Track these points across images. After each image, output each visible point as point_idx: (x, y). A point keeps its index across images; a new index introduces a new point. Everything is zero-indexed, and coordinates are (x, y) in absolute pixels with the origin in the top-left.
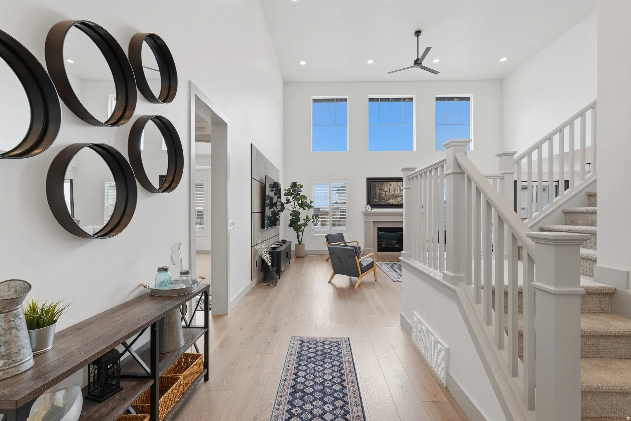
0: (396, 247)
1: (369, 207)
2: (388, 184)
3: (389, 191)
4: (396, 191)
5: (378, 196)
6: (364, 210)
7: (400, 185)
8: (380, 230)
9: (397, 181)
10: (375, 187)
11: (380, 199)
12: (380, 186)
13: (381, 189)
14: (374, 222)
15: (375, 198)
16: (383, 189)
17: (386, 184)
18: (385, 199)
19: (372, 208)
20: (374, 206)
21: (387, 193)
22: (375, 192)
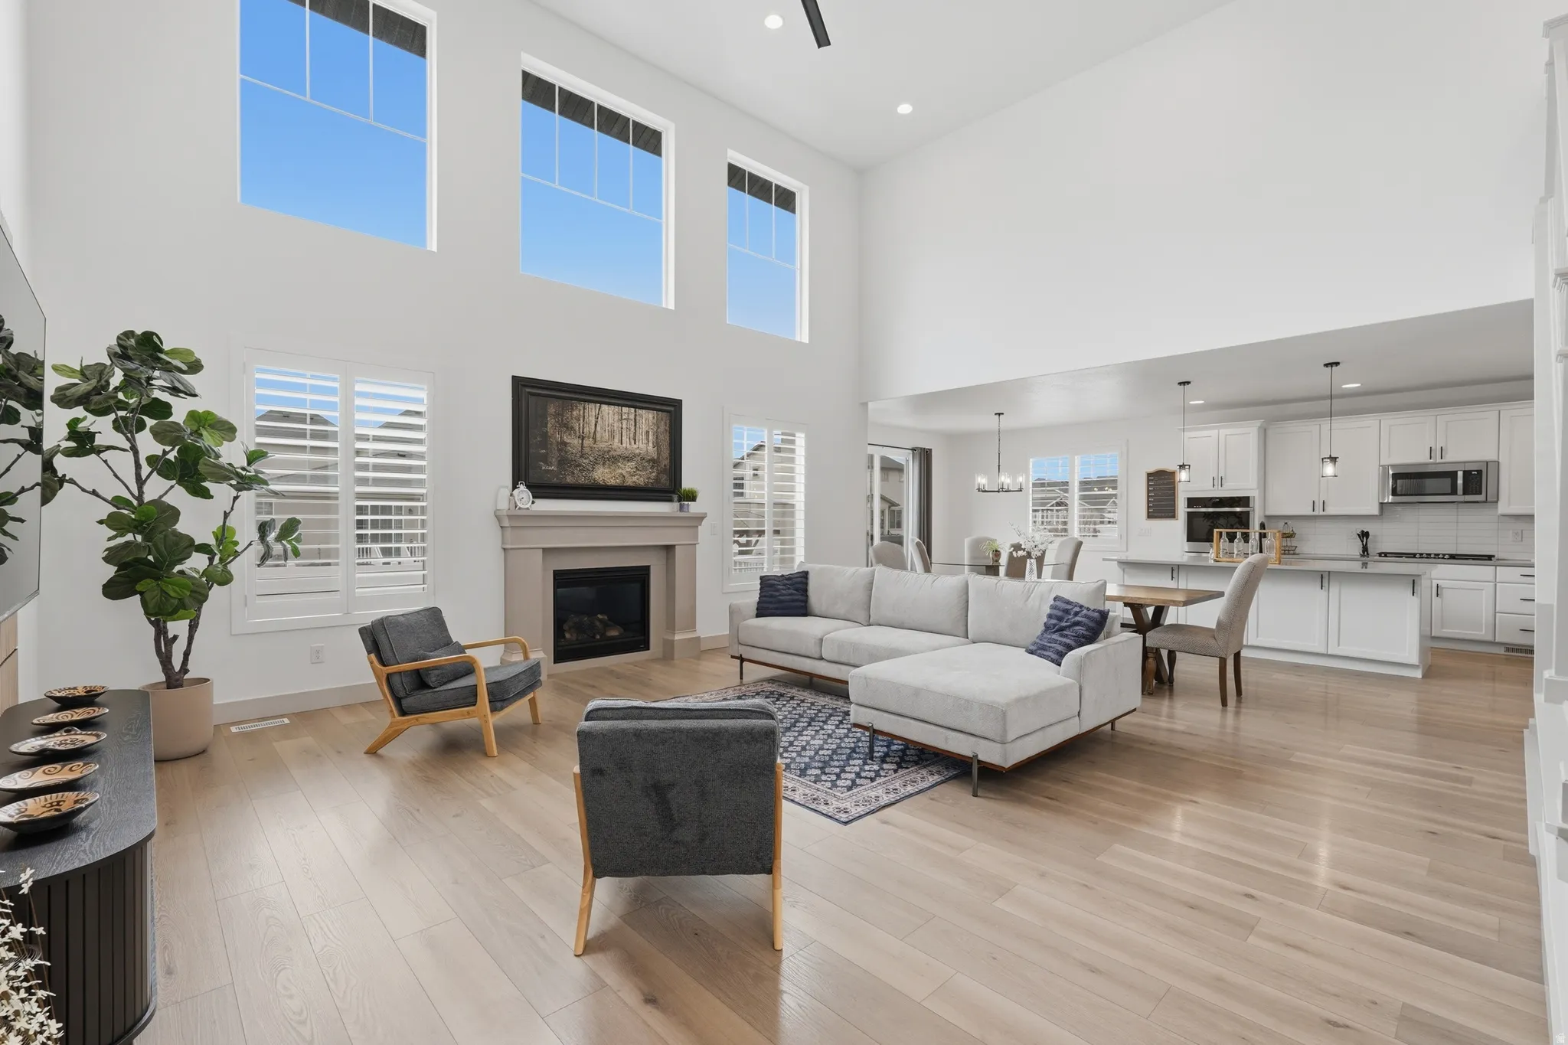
0: (613, 638)
1: (523, 493)
2: (592, 409)
3: (594, 438)
4: (616, 440)
5: (556, 453)
6: (504, 505)
7: (627, 419)
8: (562, 579)
9: (618, 405)
10: (544, 416)
11: (563, 462)
12: (562, 415)
13: (567, 427)
14: (544, 550)
15: (545, 459)
16: (572, 428)
17: (584, 409)
18: (579, 465)
19: (533, 497)
20: (541, 490)
21: (588, 442)
22: (545, 436)
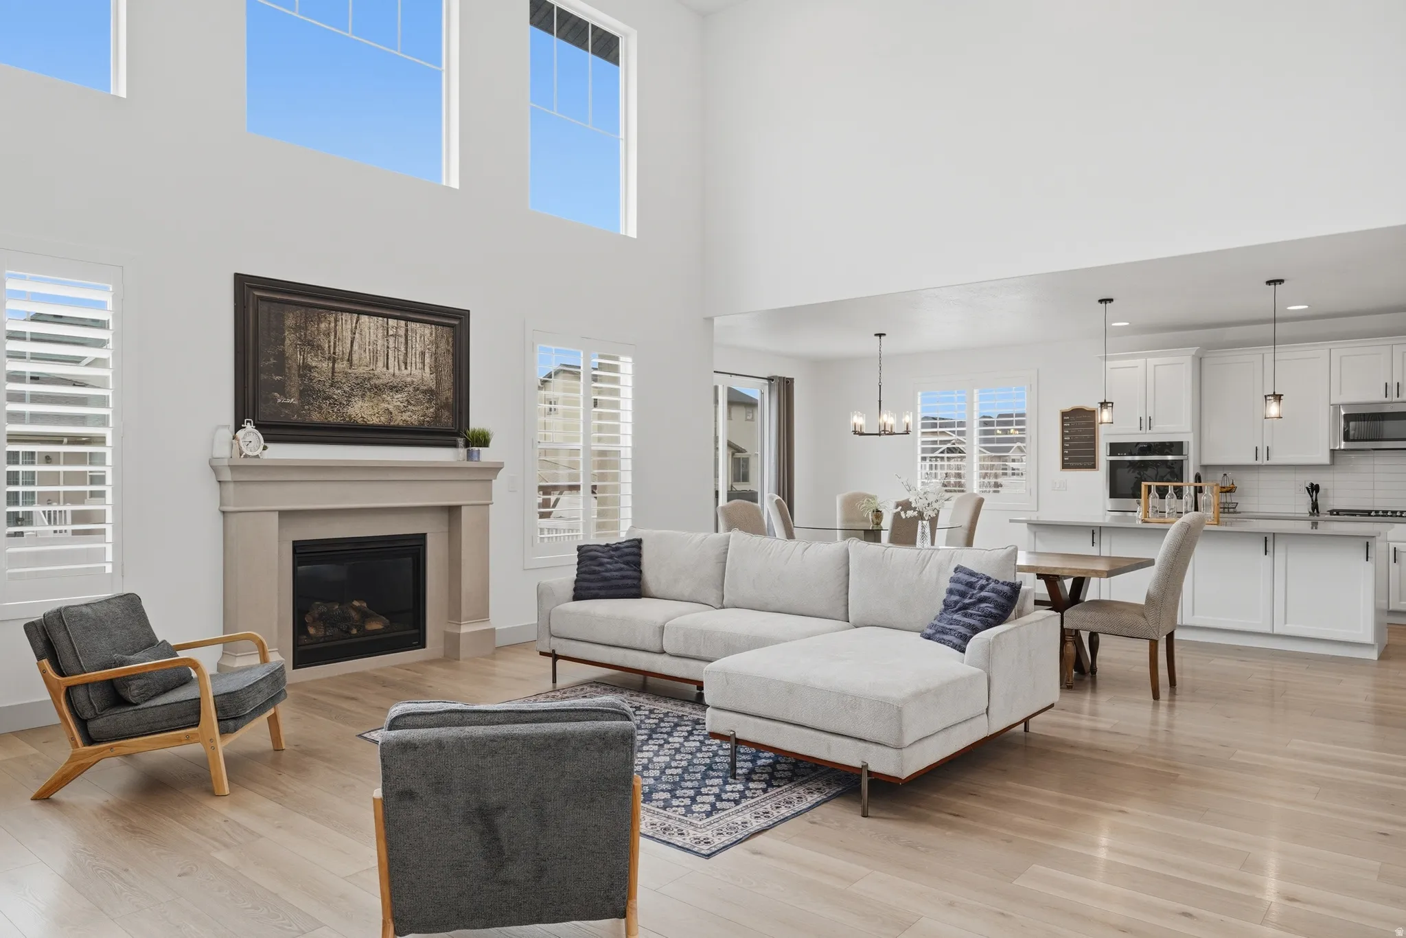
0: (375, 632)
1: (250, 432)
2: (346, 322)
3: (350, 360)
4: (380, 364)
5: (296, 381)
6: (223, 451)
7: (395, 336)
8: (304, 552)
9: (383, 316)
10: (281, 330)
11: (308, 393)
12: (306, 329)
13: (311, 345)
14: (283, 514)
15: (281, 388)
16: (319, 347)
17: (336, 321)
18: (329, 398)
19: (266, 441)
20: (275, 431)
21: (340, 366)
22: (282, 356)
